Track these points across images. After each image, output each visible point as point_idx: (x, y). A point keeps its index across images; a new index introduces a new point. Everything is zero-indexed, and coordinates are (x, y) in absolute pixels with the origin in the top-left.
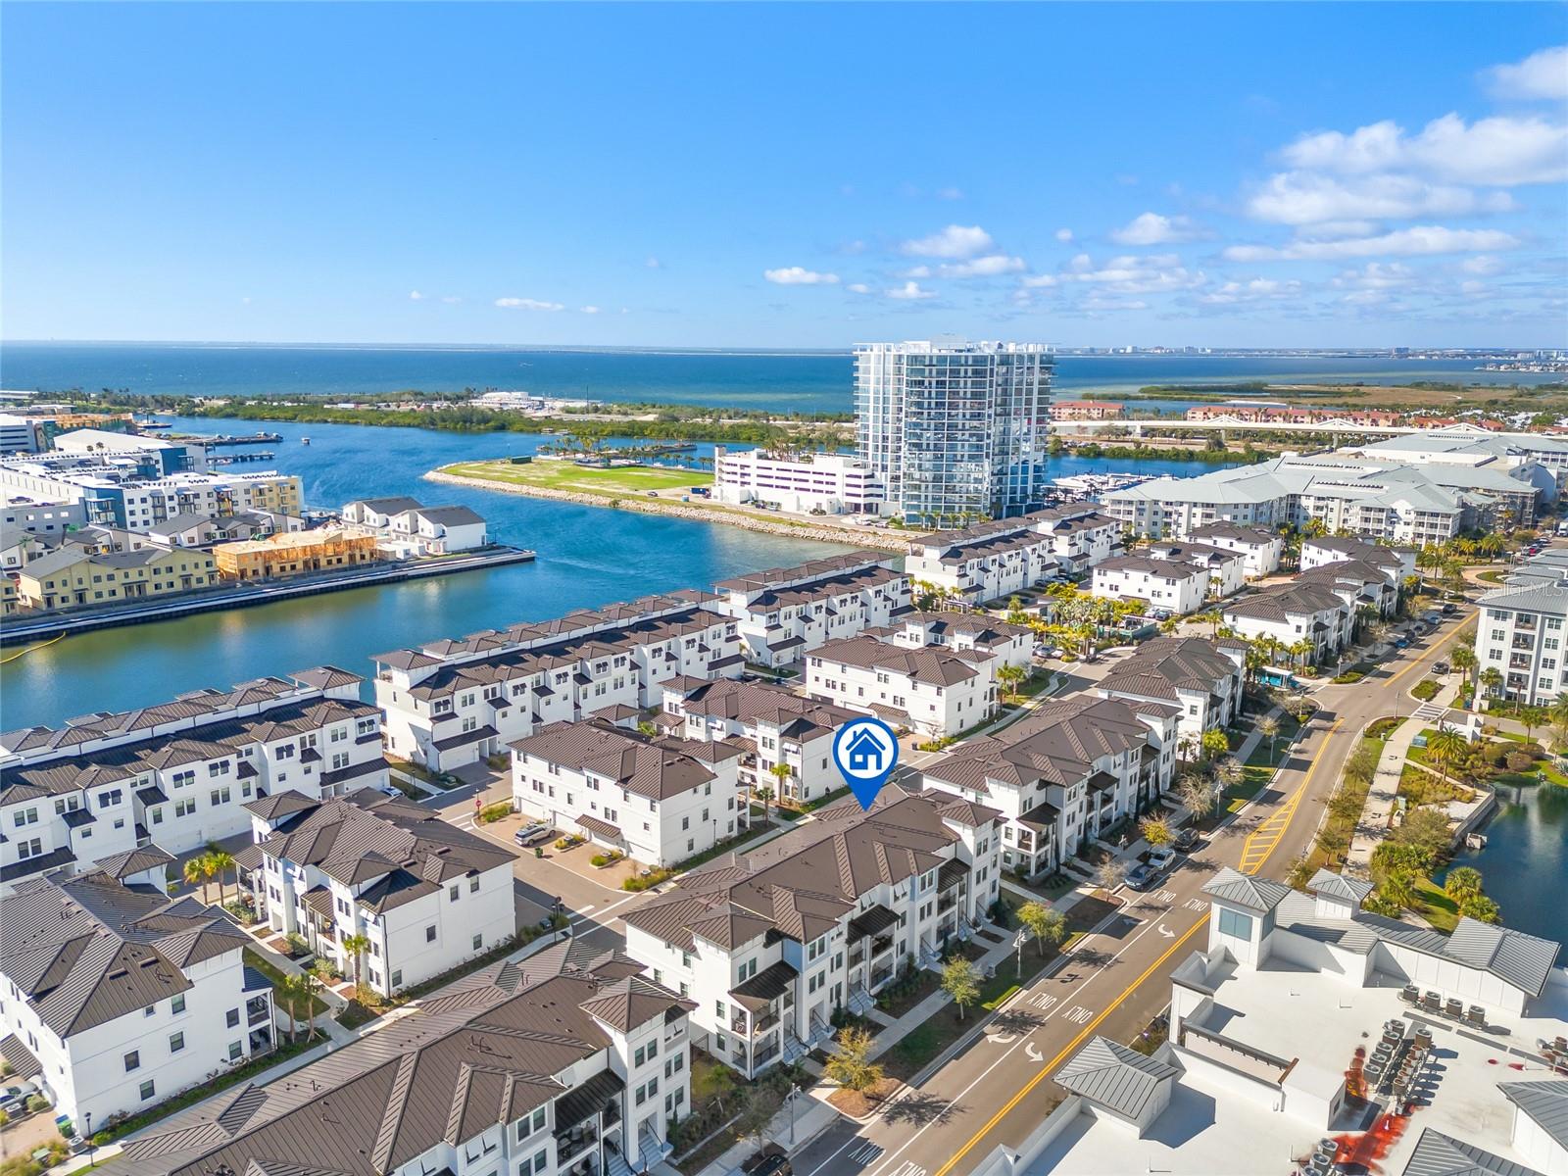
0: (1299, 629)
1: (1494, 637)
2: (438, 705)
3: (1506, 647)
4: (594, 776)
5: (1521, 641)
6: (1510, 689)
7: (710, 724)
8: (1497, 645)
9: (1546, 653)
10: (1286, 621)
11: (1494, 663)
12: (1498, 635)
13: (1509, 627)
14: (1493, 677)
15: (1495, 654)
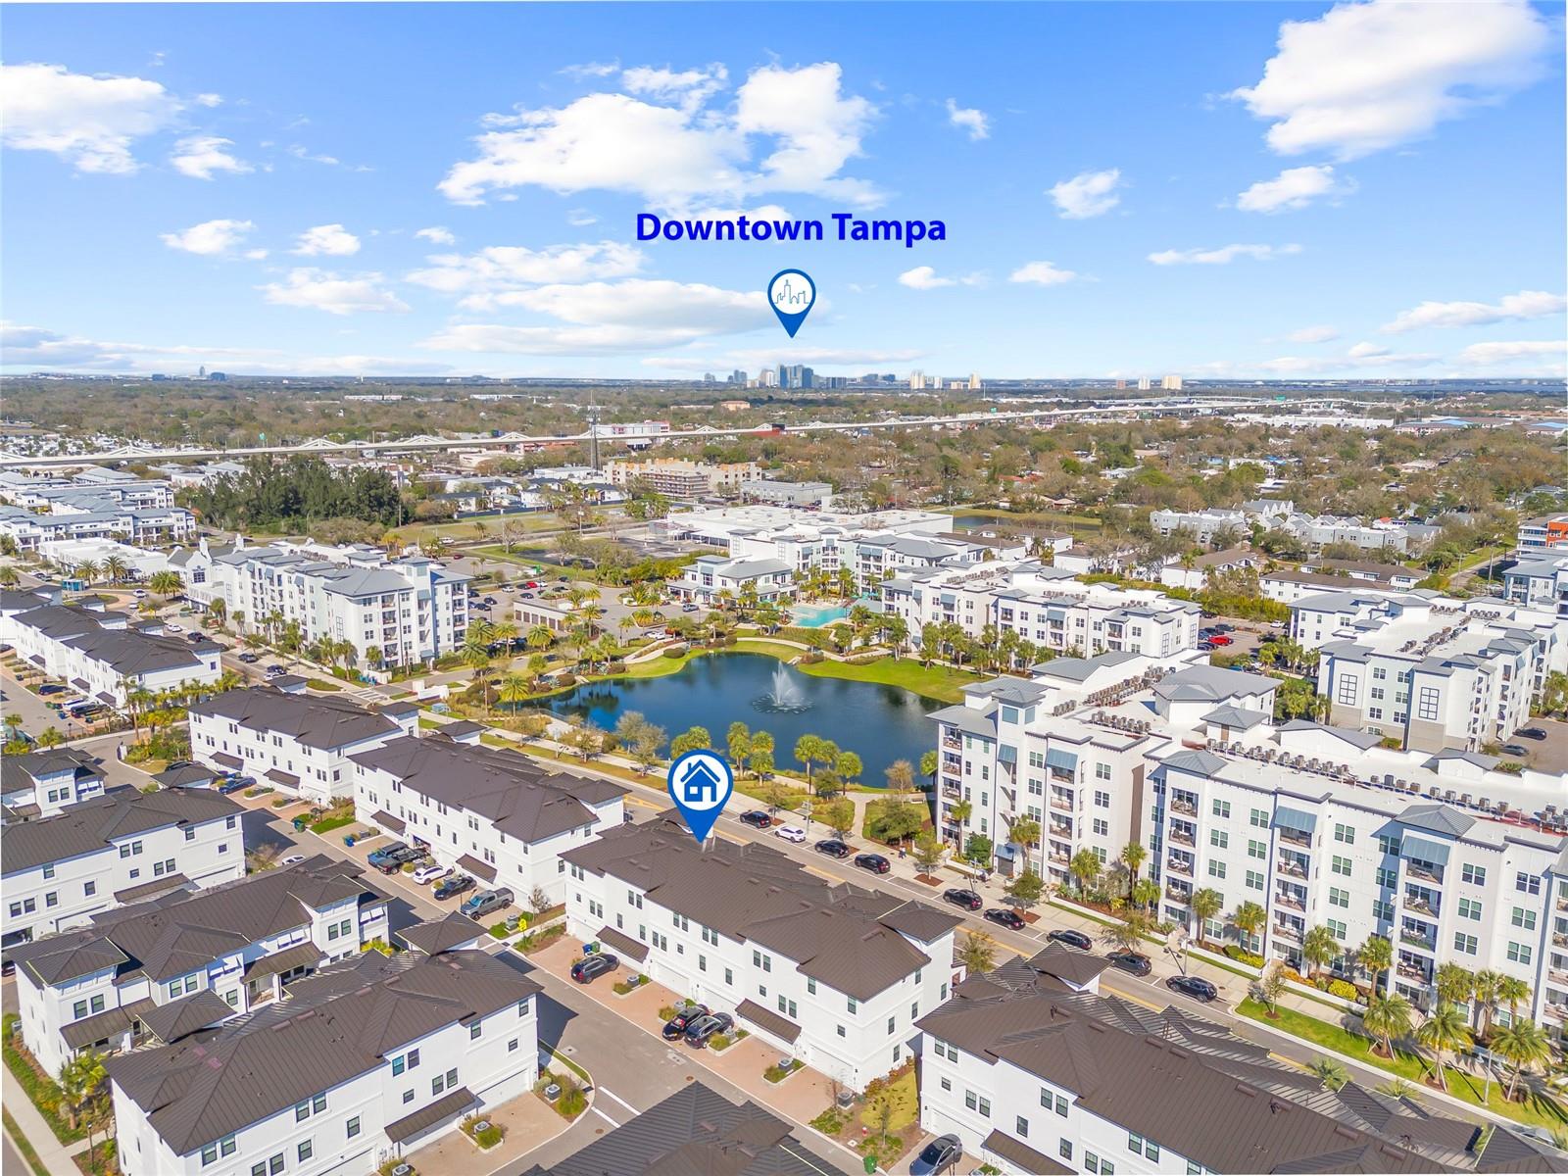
0: (213, 665)
1: (366, 621)
3: (378, 626)
4: (407, 1050)
5: (388, 617)
6: (388, 659)
8: (369, 627)
9: (405, 622)
12: (368, 619)
13: (376, 609)
14: (373, 655)
15: (369, 635)
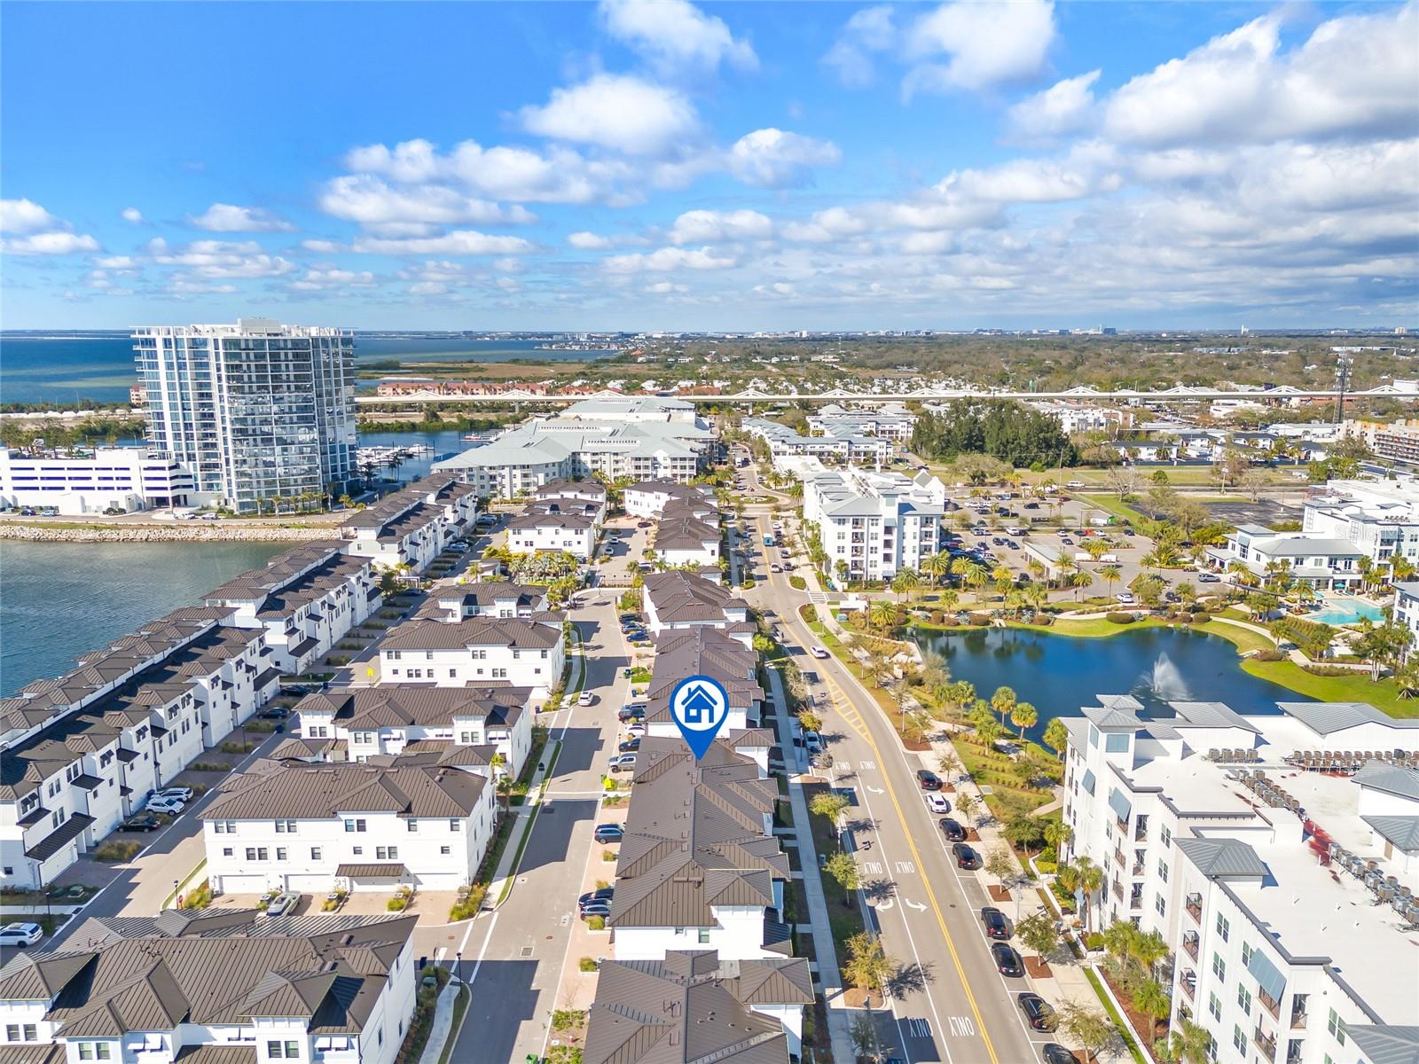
0: (713, 553)
1: (839, 538)
2: (25, 802)
3: (848, 543)
4: (356, 817)
5: (857, 537)
6: (853, 572)
7: (384, 736)
8: (841, 543)
9: (872, 543)
10: (703, 548)
11: (841, 556)
12: (841, 536)
13: (848, 529)
14: (842, 566)
15: (841, 550)
